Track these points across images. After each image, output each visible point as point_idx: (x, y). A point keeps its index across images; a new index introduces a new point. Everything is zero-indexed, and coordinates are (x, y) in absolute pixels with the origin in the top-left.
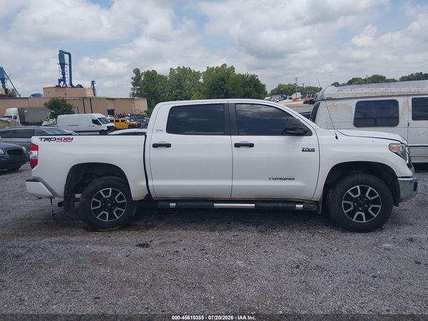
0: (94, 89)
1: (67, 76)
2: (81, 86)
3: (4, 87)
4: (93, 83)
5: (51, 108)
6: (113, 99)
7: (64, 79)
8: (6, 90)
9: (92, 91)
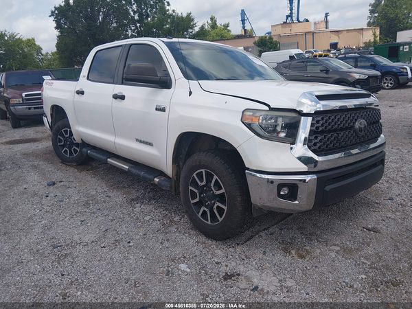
0: (327, 22)
1: (295, 11)
2: (307, 21)
3: (244, 28)
4: (327, 15)
5: (259, 46)
6: (337, 31)
7: (291, 15)
8: (245, 30)
9: (324, 24)
